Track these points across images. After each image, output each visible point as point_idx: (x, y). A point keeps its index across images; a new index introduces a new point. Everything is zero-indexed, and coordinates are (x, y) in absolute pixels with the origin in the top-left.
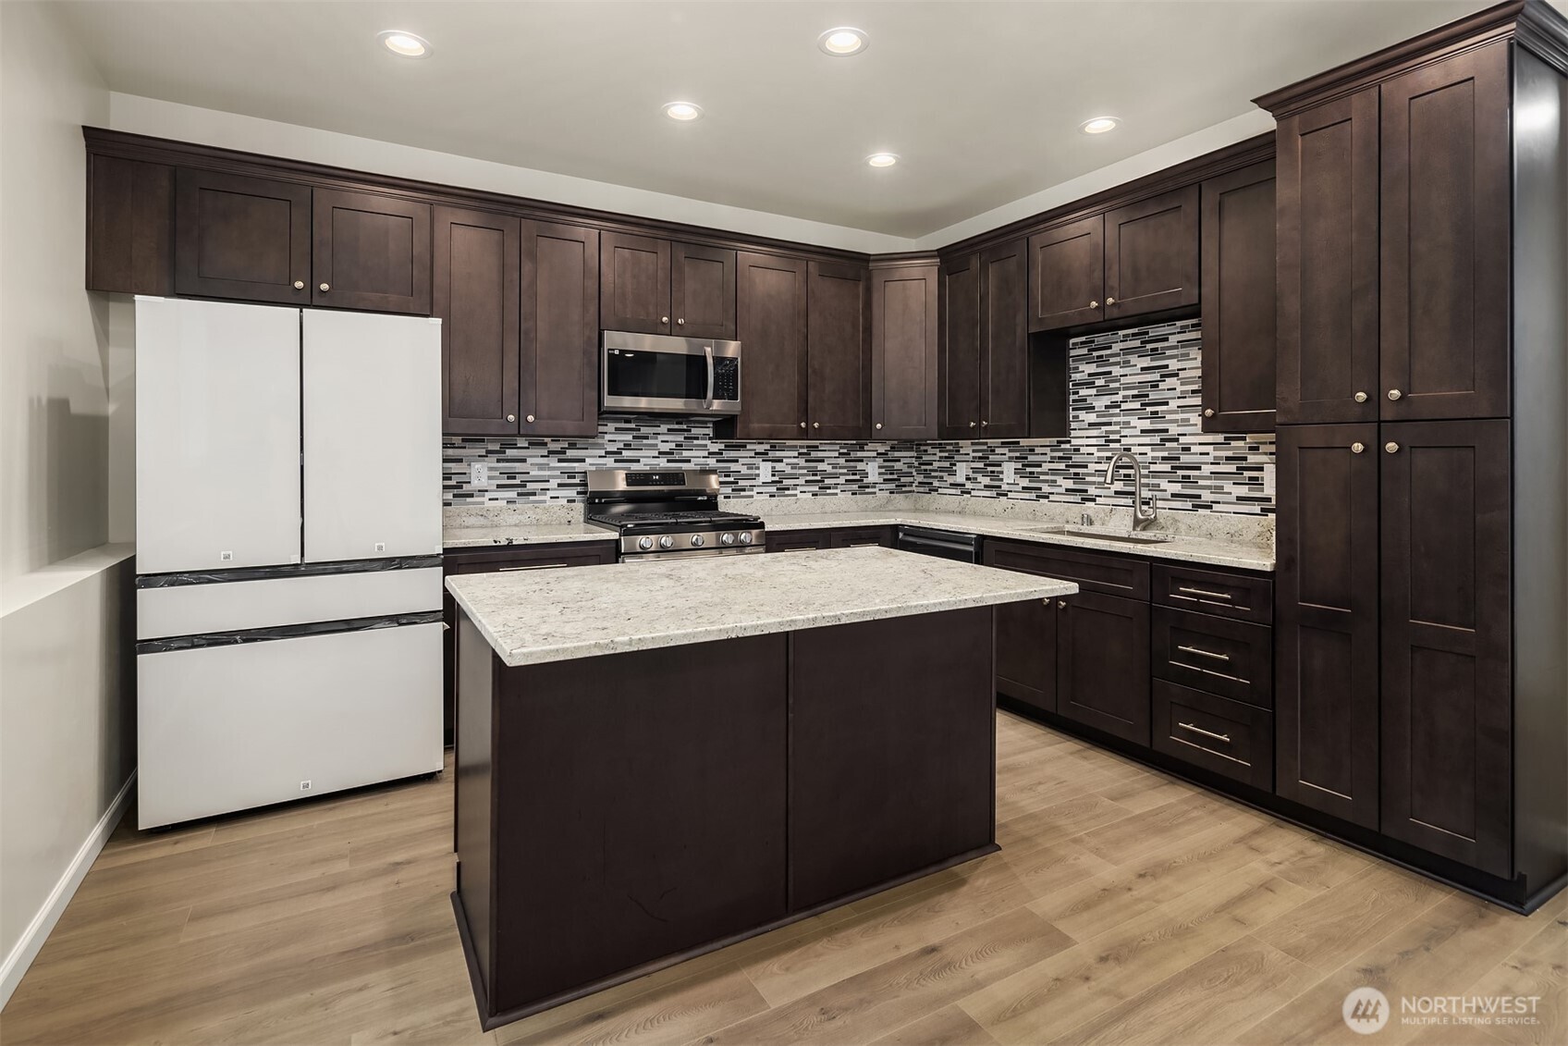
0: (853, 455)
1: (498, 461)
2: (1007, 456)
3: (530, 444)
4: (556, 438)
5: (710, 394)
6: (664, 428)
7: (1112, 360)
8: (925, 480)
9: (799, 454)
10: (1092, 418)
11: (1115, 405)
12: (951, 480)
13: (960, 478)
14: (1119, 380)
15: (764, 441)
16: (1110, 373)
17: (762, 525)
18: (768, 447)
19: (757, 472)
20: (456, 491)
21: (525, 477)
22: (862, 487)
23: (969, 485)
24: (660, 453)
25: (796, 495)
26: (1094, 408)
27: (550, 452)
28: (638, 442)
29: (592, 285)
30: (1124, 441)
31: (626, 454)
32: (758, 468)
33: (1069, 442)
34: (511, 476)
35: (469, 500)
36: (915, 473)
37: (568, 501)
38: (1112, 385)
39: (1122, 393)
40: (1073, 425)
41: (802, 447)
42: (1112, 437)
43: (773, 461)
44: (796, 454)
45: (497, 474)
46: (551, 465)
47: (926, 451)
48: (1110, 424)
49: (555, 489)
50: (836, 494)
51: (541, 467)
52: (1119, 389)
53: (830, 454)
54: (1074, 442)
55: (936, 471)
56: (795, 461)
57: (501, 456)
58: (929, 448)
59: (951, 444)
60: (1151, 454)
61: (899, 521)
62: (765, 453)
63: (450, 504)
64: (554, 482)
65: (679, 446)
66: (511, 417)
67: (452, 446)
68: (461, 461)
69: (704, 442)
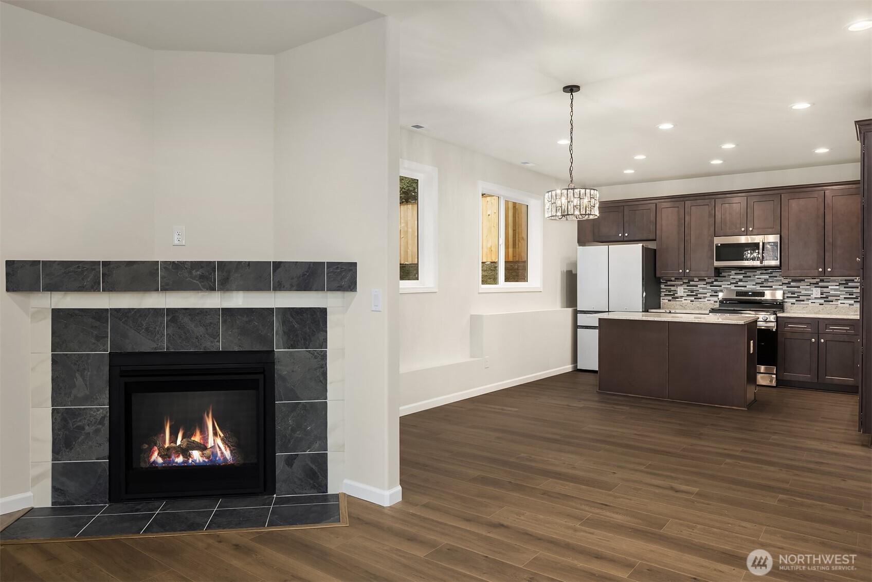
1: (687, 286)
3: (699, 280)
4: (708, 277)
6: (759, 272)
9: (840, 284)
15: (816, 278)
17: (775, 313)
18: (818, 280)
19: (811, 292)
20: (673, 296)
21: (697, 292)
24: (756, 283)
25: (837, 305)
27: (707, 283)
28: (746, 278)
29: (712, 220)
31: (740, 283)
34: (692, 292)
35: (677, 300)
41: (841, 280)
43: (822, 287)
44: (838, 284)
45: (687, 291)
46: (708, 288)
49: (709, 297)
51: (703, 288)
56: (837, 287)
57: (688, 284)
62: (817, 283)
63: (670, 301)
64: (708, 295)
65: (766, 280)
66: (681, 271)
67: (672, 281)
68: (674, 286)
69: (780, 279)
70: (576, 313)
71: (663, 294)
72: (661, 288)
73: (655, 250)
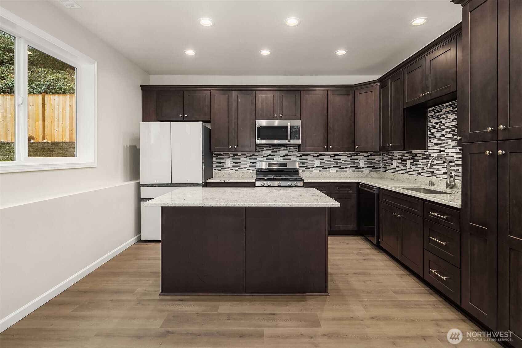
0: (353, 157)
1: (233, 159)
2: (408, 158)
3: (241, 154)
4: (249, 152)
5: (289, 138)
6: (282, 149)
7: (442, 117)
8: (385, 167)
9: (331, 157)
10: (435, 141)
11: (443, 136)
12: (392, 166)
13: (394, 166)
14: (444, 125)
15: (317, 153)
16: (441, 122)
17: (303, 180)
18: (318, 154)
19: (314, 163)
20: (222, 167)
21: (240, 164)
22: (357, 168)
23: (397, 169)
24: (280, 157)
25: (329, 171)
26: (436, 137)
27: (247, 157)
28: (273, 153)
29: (253, 107)
30: (446, 151)
31: (270, 157)
32: (315, 162)
33: (428, 151)
34: (236, 163)
35: (225, 170)
36: (381, 164)
37: (252, 171)
38: (442, 127)
39: (446, 130)
40: (429, 145)
41: (331, 154)
42: (443, 149)
43: (320, 159)
44: (329, 157)
45: (233, 163)
46: (247, 160)
47: (385, 155)
48: (441, 144)
49: (248, 167)
50: (346, 171)
51: (245, 161)
52: (444, 129)
53: (343, 158)
54: (430, 151)
55: (387, 163)
56: (329, 159)
57: (234, 158)
58: (385, 154)
59: (391, 153)
60: (456, 156)
61: (359, 181)
62: (318, 156)
63: (220, 171)
64: (248, 165)
65: (287, 155)
66: (230, 147)
67: (221, 155)
68: (223, 159)
69: (295, 153)
70: (139, 186)
71: (214, 165)
72: (213, 161)
73: (210, 130)
